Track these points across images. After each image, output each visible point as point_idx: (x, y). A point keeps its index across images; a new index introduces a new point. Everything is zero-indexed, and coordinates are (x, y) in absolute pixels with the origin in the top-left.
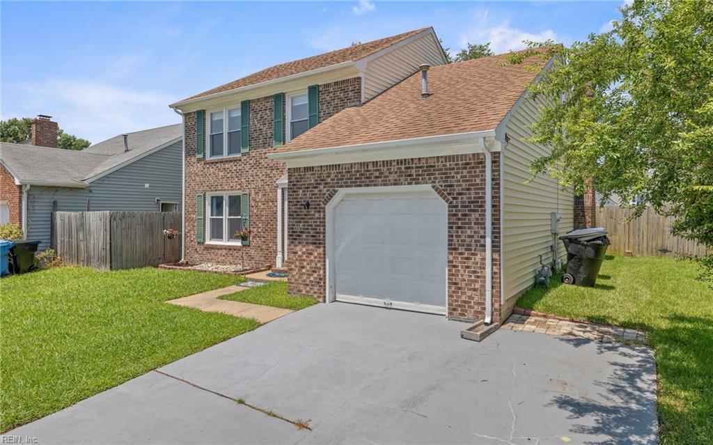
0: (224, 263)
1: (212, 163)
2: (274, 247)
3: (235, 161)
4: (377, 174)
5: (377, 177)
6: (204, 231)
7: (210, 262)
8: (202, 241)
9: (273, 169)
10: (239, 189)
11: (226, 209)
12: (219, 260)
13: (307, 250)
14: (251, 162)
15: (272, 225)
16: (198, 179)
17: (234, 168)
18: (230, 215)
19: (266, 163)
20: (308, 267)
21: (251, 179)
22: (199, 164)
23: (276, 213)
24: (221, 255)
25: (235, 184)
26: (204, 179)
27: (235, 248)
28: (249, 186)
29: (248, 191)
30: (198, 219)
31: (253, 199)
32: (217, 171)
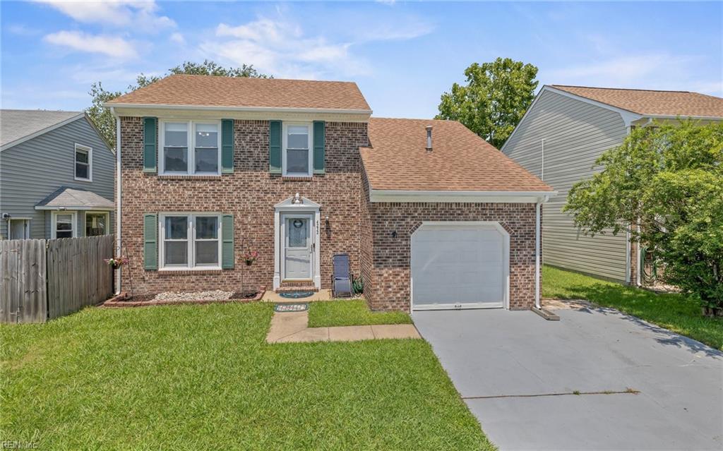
0: (192, 290)
1: (173, 180)
2: (269, 269)
3: (210, 180)
4: (459, 212)
5: (459, 214)
6: (158, 256)
7: (170, 291)
8: (154, 267)
9: (268, 193)
10: (217, 211)
11: (191, 230)
12: (186, 287)
13: (393, 272)
14: (237, 183)
15: (267, 248)
16: (146, 197)
17: (211, 188)
18: (197, 238)
19: (258, 186)
20: (395, 286)
21: (237, 200)
22: (147, 180)
23: (272, 235)
24: (188, 282)
25: (211, 205)
26: (158, 197)
27: (211, 273)
28: (234, 208)
29: (231, 213)
30: (147, 243)
31: (240, 222)
32: (181, 190)
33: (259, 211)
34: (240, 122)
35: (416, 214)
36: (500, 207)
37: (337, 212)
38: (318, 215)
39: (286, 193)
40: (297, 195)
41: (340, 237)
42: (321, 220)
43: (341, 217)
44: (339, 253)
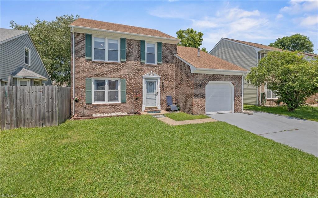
0: (108, 112)
3: (116, 64)
4: (220, 78)
5: (220, 79)
7: (98, 113)
8: (91, 102)
9: (140, 71)
10: (119, 77)
13: (200, 100)
16: (86, 70)
17: (116, 67)
18: (109, 89)
19: (136, 67)
21: (127, 73)
22: (87, 62)
23: (142, 88)
24: (106, 109)
25: (116, 75)
26: (92, 71)
27: (116, 105)
28: (126, 76)
29: (125, 79)
30: (87, 91)
31: (128, 83)
32: (103, 68)
33: (136, 78)
34: (128, 40)
35: (207, 78)
36: (232, 76)
37: (166, 79)
38: (159, 80)
39: (147, 71)
40: (151, 72)
41: (167, 89)
42: (161, 82)
43: (168, 81)
44: (167, 96)
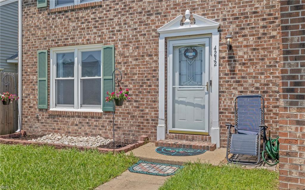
0: (77, 134)
1: (60, 12)
2: (153, 114)
3: (92, 7)
6: (49, 95)
7: (57, 132)
8: (45, 106)
9: (152, 15)
10: (99, 42)
11: (78, 68)
12: (70, 130)
14: (118, 7)
15: (150, 86)
16: (39, 33)
17: (92, 16)
18: (83, 76)
19: (140, 6)
21: (117, 28)
22: (40, 15)
23: (156, 70)
24: (72, 124)
25: (93, 36)
26: (48, 33)
27: (93, 116)
28: (115, 37)
29: (112, 45)
30: (39, 81)
31: (122, 55)
32: (67, 22)
33: (141, 38)
37: (246, 32)
38: (215, 39)
39: (173, 12)
40: (187, 12)
41: (251, 70)
42: (220, 45)
43: (252, 38)
44: (249, 94)
